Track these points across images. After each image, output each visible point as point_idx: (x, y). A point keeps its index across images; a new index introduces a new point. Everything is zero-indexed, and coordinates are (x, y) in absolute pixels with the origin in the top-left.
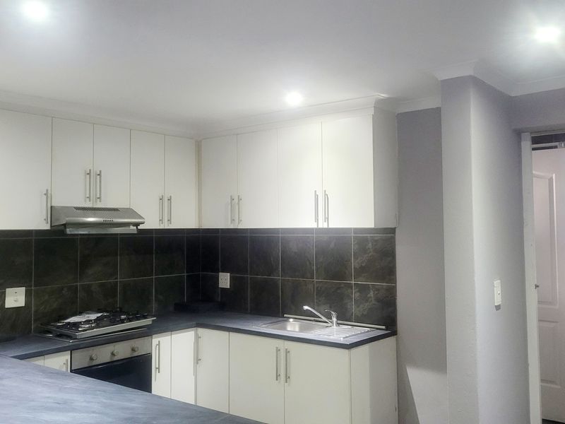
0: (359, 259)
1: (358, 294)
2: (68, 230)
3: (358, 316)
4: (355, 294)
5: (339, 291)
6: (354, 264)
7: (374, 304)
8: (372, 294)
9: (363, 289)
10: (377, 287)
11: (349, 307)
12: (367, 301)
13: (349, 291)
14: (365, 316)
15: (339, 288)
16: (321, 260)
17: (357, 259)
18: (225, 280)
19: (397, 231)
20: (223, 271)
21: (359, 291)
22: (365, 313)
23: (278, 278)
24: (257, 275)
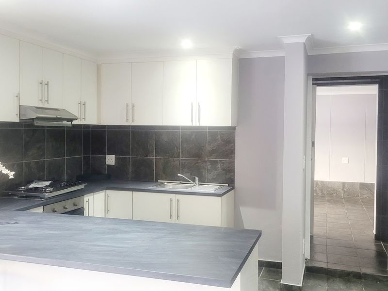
0: (212, 145)
1: (210, 166)
2: (35, 122)
3: (210, 179)
4: (208, 166)
5: (197, 165)
6: (208, 148)
7: (221, 172)
8: (219, 166)
9: (214, 163)
10: (223, 162)
11: (204, 174)
12: (216, 170)
13: (204, 164)
14: (215, 179)
15: (197, 163)
16: (185, 146)
17: (210, 145)
18: (111, 160)
19: (236, 128)
20: (110, 153)
21: (211, 164)
22: (214, 177)
23: (153, 157)
24: (137, 156)
